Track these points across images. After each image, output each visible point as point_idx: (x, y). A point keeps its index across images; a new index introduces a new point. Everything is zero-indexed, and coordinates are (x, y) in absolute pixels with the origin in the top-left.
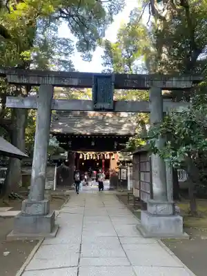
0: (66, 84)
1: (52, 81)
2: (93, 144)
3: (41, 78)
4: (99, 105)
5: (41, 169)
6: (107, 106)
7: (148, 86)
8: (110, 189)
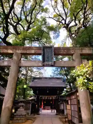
1: (20, 51)
3: (14, 50)
4: (46, 63)
5: (9, 102)
6: (50, 63)
7: (73, 53)
8: (56, 114)
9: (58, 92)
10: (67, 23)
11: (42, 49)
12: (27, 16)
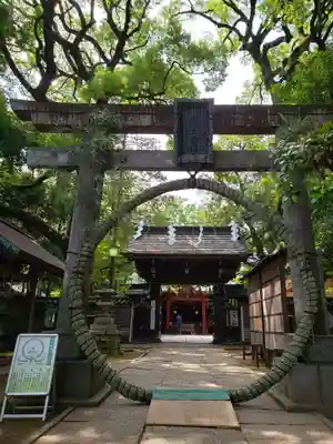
2: (187, 272)
7: (274, 124)
8: (215, 342)
9: (220, 272)
10: (255, 32)
11: (176, 111)
12: (111, 8)
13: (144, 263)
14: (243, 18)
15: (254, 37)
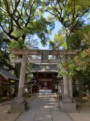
0: (32, 53)
1: (27, 53)
2: (45, 76)
3: (23, 52)
9: (53, 76)
12: (26, 10)
13: (34, 74)
14: (59, 13)
15: (62, 19)
